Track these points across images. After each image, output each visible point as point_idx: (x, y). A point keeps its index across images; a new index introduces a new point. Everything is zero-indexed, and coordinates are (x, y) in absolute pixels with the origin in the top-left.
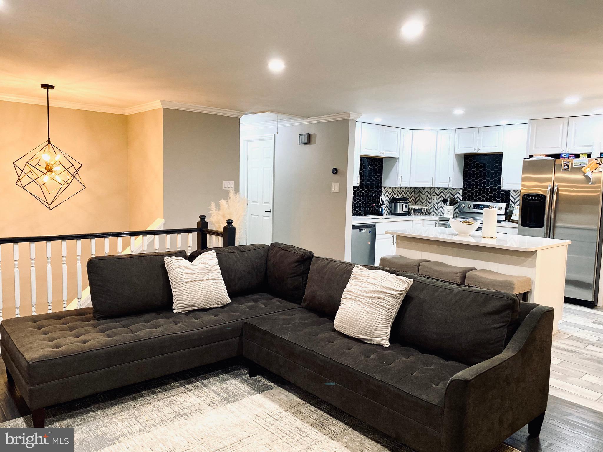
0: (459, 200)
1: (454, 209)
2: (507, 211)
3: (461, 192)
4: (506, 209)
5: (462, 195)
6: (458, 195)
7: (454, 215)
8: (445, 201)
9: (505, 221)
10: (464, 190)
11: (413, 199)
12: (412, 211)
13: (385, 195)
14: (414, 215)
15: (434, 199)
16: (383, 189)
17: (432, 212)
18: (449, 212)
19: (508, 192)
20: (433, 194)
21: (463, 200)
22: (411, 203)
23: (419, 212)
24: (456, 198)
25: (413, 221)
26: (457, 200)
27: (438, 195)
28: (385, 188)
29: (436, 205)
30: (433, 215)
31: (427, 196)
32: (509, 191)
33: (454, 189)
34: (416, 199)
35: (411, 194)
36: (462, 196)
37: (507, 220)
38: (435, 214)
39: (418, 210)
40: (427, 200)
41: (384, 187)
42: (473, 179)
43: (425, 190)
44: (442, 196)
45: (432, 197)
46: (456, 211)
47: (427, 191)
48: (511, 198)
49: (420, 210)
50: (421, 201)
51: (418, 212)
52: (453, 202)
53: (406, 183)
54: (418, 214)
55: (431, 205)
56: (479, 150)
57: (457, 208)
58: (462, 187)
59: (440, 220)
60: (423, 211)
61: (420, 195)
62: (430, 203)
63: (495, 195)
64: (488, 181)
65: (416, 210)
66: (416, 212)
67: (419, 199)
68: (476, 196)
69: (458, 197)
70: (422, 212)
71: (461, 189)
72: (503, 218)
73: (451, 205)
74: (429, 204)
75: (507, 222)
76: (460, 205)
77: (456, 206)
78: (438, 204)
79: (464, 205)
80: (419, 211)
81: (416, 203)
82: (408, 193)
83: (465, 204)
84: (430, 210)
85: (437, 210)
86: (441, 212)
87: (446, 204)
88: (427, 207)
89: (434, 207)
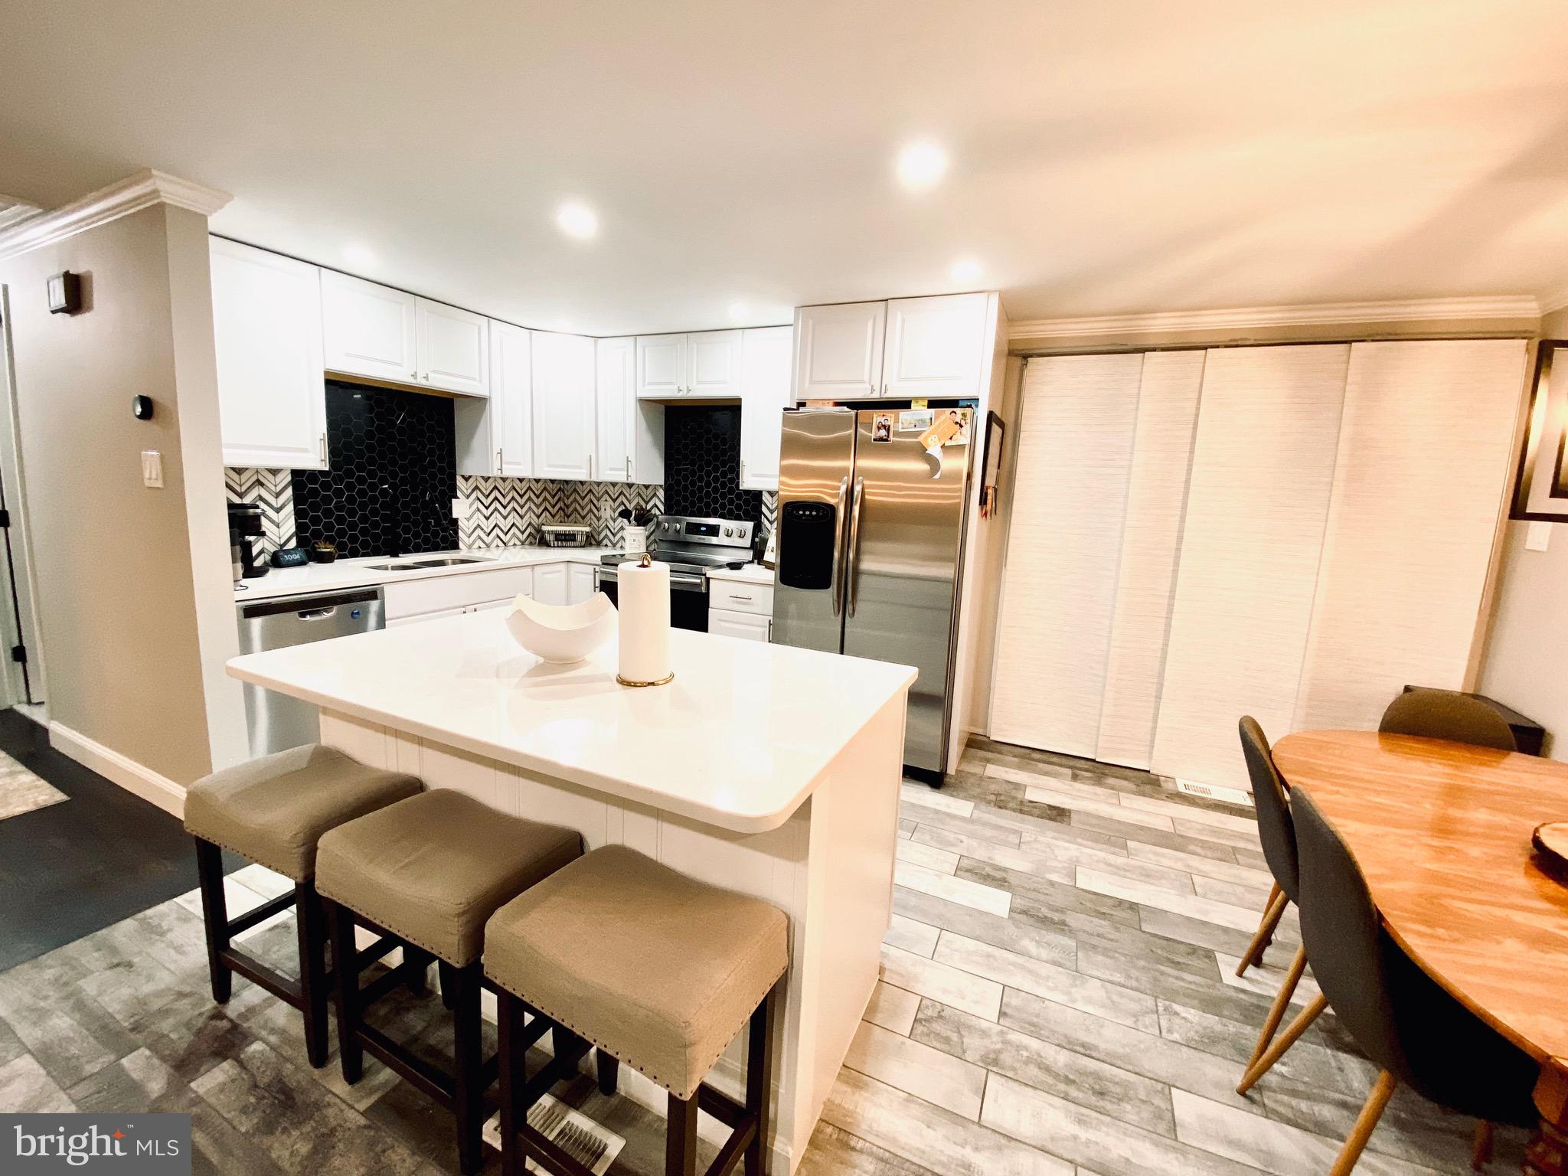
0: (658, 513)
1: (647, 533)
2: (757, 540)
3: (661, 493)
4: (754, 535)
5: (663, 500)
6: (655, 501)
7: (647, 548)
8: (625, 514)
9: (751, 562)
10: (668, 488)
11: (560, 508)
12: (550, 538)
13: (468, 497)
14: (558, 547)
15: (607, 510)
16: (460, 482)
17: (603, 539)
18: (634, 540)
19: (756, 496)
20: (603, 499)
21: (666, 513)
22: (557, 517)
23: (569, 540)
24: (652, 508)
25: (536, 568)
26: (653, 512)
27: (614, 501)
28: (467, 479)
29: (611, 524)
30: (606, 545)
31: (592, 502)
32: (760, 493)
33: (647, 487)
34: (568, 507)
35: (553, 497)
36: (665, 504)
37: (756, 561)
38: (609, 544)
39: (565, 535)
40: (591, 511)
41: (463, 476)
42: (684, 465)
43: (586, 489)
44: (622, 503)
45: (601, 504)
46: (652, 538)
47: (590, 491)
48: (764, 509)
49: (570, 534)
50: (579, 514)
51: (566, 540)
52: (642, 518)
53: (521, 467)
54: (568, 544)
55: (601, 522)
56: (689, 390)
57: (654, 530)
58: (660, 480)
59: (604, 564)
60: (579, 538)
61: (575, 500)
62: (599, 519)
63: (731, 502)
64: (716, 469)
65: (562, 535)
66: (562, 541)
67: (575, 510)
68: (693, 504)
69: (655, 505)
70: (574, 540)
71: (661, 486)
72: (749, 555)
73: (639, 525)
74: (595, 520)
75: (755, 566)
76: (658, 524)
77: (651, 526)
78: (614, 520)
79: (667, 525)
80: (567, 537)
81: (568, 517)
82: (545, 494)
83: (669, 523)
84: (599, 533)
85: (614, 535)
86: (623, 538)
87: (630, 522)
88: (587, 529)
89: (607, 527)
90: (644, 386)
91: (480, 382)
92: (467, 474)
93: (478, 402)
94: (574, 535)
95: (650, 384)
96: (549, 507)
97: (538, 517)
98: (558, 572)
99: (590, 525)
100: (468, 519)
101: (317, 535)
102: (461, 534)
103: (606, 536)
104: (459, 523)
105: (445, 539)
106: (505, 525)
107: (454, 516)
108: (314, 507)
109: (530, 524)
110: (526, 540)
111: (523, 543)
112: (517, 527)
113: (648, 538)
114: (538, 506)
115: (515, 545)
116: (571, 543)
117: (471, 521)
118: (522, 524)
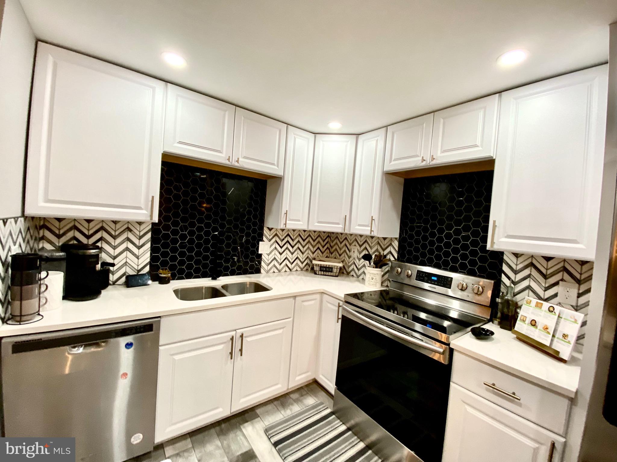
0: (392, 259)
1: (382, 273)
3: (396, 244)
4: (494, 296)
5: (397, 249)
6: (390, 249)
8: (367, 257)
10: (402, 240)
11: (328, 248)
12: (317, 268)
13: (270, 240)
14: (321, 275)
15: (356, 253)
16: (266, 231)
17: (351, 271)
18: (372, 279)
19: (499, 256)
20: (353, 244)
21: (398, 259)
22: (325, 254)
23: (329, 271)
24: (388, 254)
26: (388, 257)
27: (360, 246)
28: (270, 229)
29: (357, 262)
30: (353, 276)
31: (346, 245)
32: (502, 253)
33: (385, 239)
34: (332, 247)
35: (324, 241)
36: (398, 253)
37: (496, 321)
38: (355, 275)
39: (326, 267)
40: (345, 251)
41: (268, 228)
42: (418, 223)
43: (344, 237)
44: (366, 248)
45: (352, 247)
46: (386, 276)
47: (346, 238)
48: (505, 268)
49: (329, 268)
50: (338, 252)
51: (326, 271)
52: (380, 263)
53: (301, 223)
54: (327, 273)
55: (351, 259)
56: (433, 159)
57: (388, 272)
58: (397, 236)
59: (347, 302)
60: (335, 270)
61: (336, 243)
62: (349, 257)
63: (464, 257)
64: (449, 227)
65: (324, 267)
66: (324, 271)
67: (336, 249)
68: (423, 255)
69: (390, 253)
70: (332, 272)
71: (396, 238)
72: (488, 313)
73: (376, 267)
74: (348, 259)
76: (392, 268)
77: (386, 268)
78: (359, 260)
79: (399, 270)
80: (327, 269)
82: (319, 239)
83: (401, 269)
84: (349, 267)
85: (358, 270)
86: (364, 273)
87: (370, 264)
88: (341, 265)
89: (354, 263)
90: (390, 161)
91: (278, 166)
92: (270, 227)
93: (277, 180)
94: (332, 268)
95: (396, 160)
96: (321, 248)
97: (313, 253)
98: (315, 299)
99: (342, 262)
100: (268, 255)
101: (164, 264)
102: (263, 264)
103: (353, 269)
104: (263, 257)
105: (252, 267)
106: (291, 258)
107: (260, 252)
108: (165, 246)
109: (308, 257)
110: (304, 267)
111: (302, 270)
112: (300, 260)
113: (383, 276)
114: (314, 247)
115: (297, 270)
116: (330, 274)
117: (271, 256)
118: (302, 257)
